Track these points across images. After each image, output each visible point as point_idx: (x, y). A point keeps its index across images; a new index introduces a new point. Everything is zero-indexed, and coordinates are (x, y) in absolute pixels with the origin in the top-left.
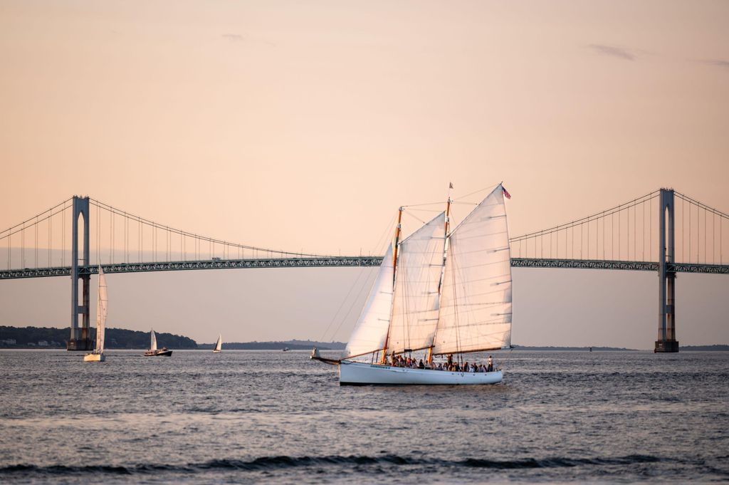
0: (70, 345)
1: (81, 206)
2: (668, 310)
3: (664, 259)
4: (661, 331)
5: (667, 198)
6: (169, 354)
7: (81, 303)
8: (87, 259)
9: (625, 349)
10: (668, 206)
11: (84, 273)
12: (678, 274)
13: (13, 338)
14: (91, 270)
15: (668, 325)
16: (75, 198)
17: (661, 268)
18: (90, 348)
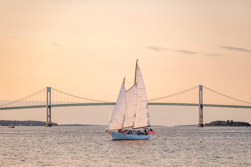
0: (46, 125)
1: (49, 89)
2: (201, 116)
3: (200, 103)
4: (199, 122)
5: (201, 87)
6: (14, 127)
7: (49, 115)
8: (50, 103)
9: (164, 126)
10: (201, 89)
11: (50, 107)
12: (203, 107)
13: (12, 123)
14: (51, 106)
15: (201, 120)
16: (47, 87)
17: (199, 105)
18: (51, 126)
